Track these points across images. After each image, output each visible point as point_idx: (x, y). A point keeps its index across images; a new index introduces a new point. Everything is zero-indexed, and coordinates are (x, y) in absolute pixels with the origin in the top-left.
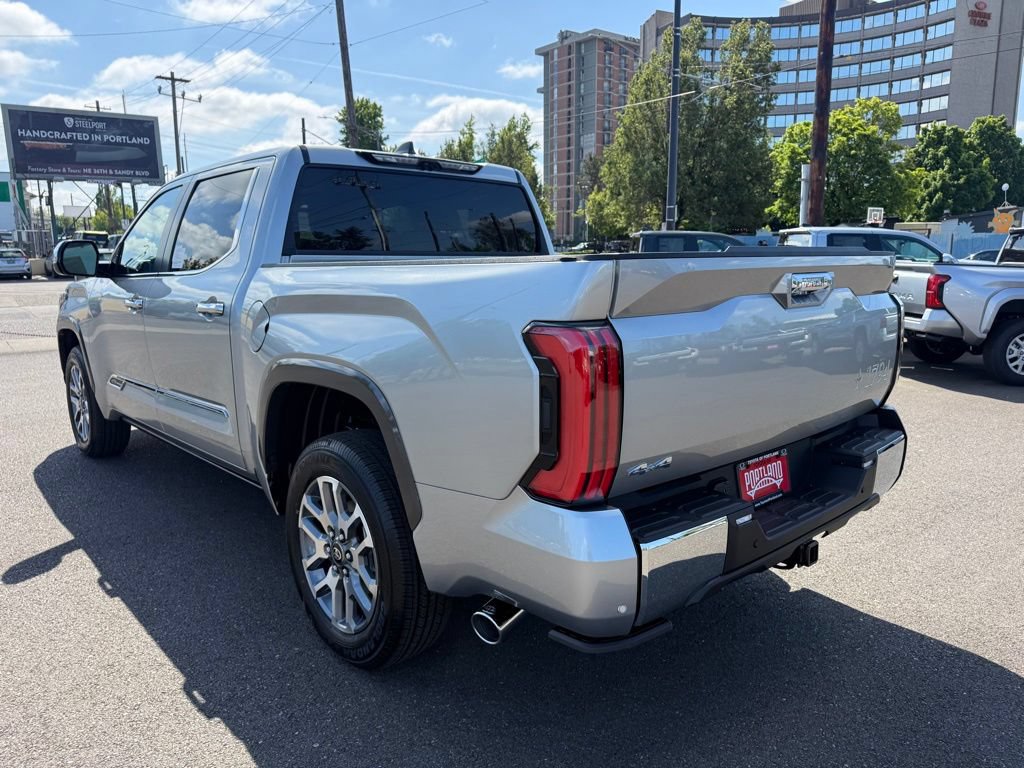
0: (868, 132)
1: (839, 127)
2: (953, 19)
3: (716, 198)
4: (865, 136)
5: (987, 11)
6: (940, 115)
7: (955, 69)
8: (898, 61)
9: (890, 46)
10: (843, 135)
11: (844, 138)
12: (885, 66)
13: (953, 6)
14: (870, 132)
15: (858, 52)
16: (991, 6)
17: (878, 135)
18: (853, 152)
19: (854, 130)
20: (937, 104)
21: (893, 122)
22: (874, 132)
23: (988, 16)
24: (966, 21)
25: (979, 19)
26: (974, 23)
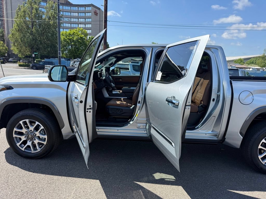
0: (81, 36)
1: (75, 34)
2: (91, 12)
3: (49, 49)
4: (81, 37)
5: (97, 12)
6: (90, 34)
7: (92, 24)
8: (79, 19)
9: (77, 15)
10: (76, 36)
11: (77, 37)
12: (77, 20)
13: (91, 9)
14: (82, 36)
15: (70, 15)
16: (98, 11)
17: (84, 37)
18: (79, 41)
19: (78, 35)
20: (89, 32)
21: (86, 35)
22: (83, 37)
23: (97, 13)
24: (94, 13)
25: (96, 14)
26: (95, 14)
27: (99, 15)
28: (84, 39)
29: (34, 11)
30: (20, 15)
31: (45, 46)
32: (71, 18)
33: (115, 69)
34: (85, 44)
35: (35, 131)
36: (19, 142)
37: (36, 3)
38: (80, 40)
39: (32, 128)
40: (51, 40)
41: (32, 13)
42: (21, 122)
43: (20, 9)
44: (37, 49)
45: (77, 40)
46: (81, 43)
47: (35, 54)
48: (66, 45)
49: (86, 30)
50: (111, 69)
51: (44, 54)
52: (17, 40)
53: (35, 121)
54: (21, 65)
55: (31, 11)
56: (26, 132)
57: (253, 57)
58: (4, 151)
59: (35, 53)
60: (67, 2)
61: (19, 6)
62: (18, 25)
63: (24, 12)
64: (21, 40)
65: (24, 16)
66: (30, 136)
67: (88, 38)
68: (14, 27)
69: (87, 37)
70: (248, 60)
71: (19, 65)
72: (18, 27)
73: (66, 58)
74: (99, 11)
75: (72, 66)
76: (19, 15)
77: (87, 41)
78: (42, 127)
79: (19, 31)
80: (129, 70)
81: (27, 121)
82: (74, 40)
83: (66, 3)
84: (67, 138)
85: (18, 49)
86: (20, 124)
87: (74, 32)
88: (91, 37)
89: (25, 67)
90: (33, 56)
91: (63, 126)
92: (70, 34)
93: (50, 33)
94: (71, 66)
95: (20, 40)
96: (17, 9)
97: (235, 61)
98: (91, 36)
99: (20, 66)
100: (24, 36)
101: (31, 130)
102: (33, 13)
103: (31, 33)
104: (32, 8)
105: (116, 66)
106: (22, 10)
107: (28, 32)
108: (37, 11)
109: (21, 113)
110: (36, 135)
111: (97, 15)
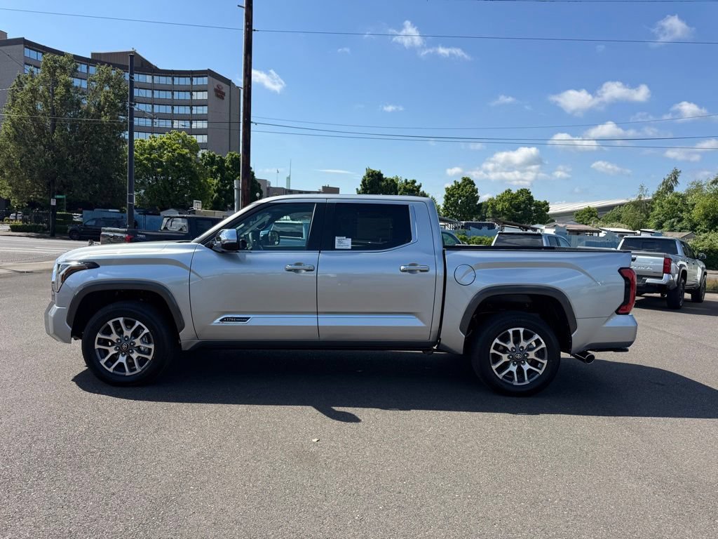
1: (166, 147)
2: (206, 91)
4: (181, 155)
5: (223, 91)
6: (204, 146)
7: (210, 120)
8: (176, 108)
9: (171, 98)
10: (169, 152)
11: (170, 154)
12: (168, 109)
13: (206, 83)
14: (184, 153)
15: (151, 97)
16: (225, 88)
17: (189, 155)
18: (177, 164)
19: (174, 150)
20: (201, 139)
21: (195, 148)
22: (187, 153)
23: (224, 94)
24: (213, 93)
25: (219, 94)
26: (218, 96)
27: (227, 97)
28: (190, 159)
29: (60, 90)
30: (22, 99)
31: (86, 179)
32: (153, 104)
33: (270, 235)
34: (192, 172)
35: (133, 338)
36: (104, 358)
37: (64, 69)
38: (178, 161)
39: (128, 333)
40: (102, 163)
41: (54, 95)
42: (110, 323)
43: (20, 84)
44: (64, 187)
45: (171, 162)
46: (180, 170)
47: (57, 199)
48: (141, 175)
49: (195, 136)
50: (262, 234)
51: (82, 199)
52: (11, 163)
53: (134, 320)
54: (17, 226)
55: (53, 90)
56: (118, 339)
58: (72, 378)
59: (58, 197)
60: (142, 65)
61: (19, 77)
62: (14, 125)
63: (33, 91)
64: (21, 162)
65: (32, 102)
66: (124, 346)
67: (200, 156)
68: (5, 128)
69: (196, 155)
70: (609, 213)
71: (11, 227)
72: (13, 129)
73: (139, 208)
74: (229, 87)
75: (165, 228)
76: (19, 100)
77: (198, 164)
78: (147, 331)
79: (16, 141)
80: (302, 237)
81: (121, 320)
82: (161, 162)
83: (140, 66)
84: (187, 349)
85: (10, 185)
86: (109, 326)
87: (164, 142)
88: (206, 154)
89: (29, 234)
90: (53, 203)
91: (183, 327)
92: (152, 148)
93: (100, 146)
94: (162, 228)
95: (18, 162)
96: (15, 83)
98: (205, 151)
99: (14, 229)
100: (30, 152)
101: (127, 337)
102: (57, 94)
103: (50, 146)
104: (56, 83)
105: (273, 227)
106: (27, 87)
107: (41, 143)
108: (68, 91)
109: (111, 307)
110: (135, 344)
111: (223, 99)
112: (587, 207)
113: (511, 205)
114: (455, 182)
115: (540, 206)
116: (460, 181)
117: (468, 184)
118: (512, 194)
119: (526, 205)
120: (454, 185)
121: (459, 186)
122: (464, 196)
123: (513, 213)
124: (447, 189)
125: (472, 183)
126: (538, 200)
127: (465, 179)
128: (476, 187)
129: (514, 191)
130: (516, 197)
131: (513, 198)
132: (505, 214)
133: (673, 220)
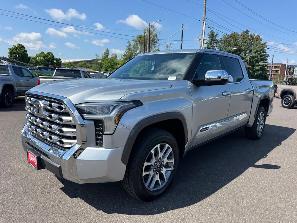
39: (161, 155)
42: (152, 151)
53: (165, 144)
56: (155, 163)
57: (82, 61)
70: (78, 64)
78: (171, 150)
81: (159, 146)
91: (187, 141)
97: (65, 65)
101: (160, 159)
112: (69, 61)
113: (45, 59)
114: (14, 45)
115: (58, 60)
116: (17, 46)
117: (21, 47)
118: (45, 54)
119: (52, 60)
120: (13, 47)
121: (17, 48)
122: (20, 54)
123: (46, 63)
124: (10, 49)
125: (23, 47)
126: (56, 58)
127: (19, 45)
128: (25, 49)
129: (45, 53)
130: (47, 56)
131: (45, 56)
132: (42, 63)
133: (111, 68)
